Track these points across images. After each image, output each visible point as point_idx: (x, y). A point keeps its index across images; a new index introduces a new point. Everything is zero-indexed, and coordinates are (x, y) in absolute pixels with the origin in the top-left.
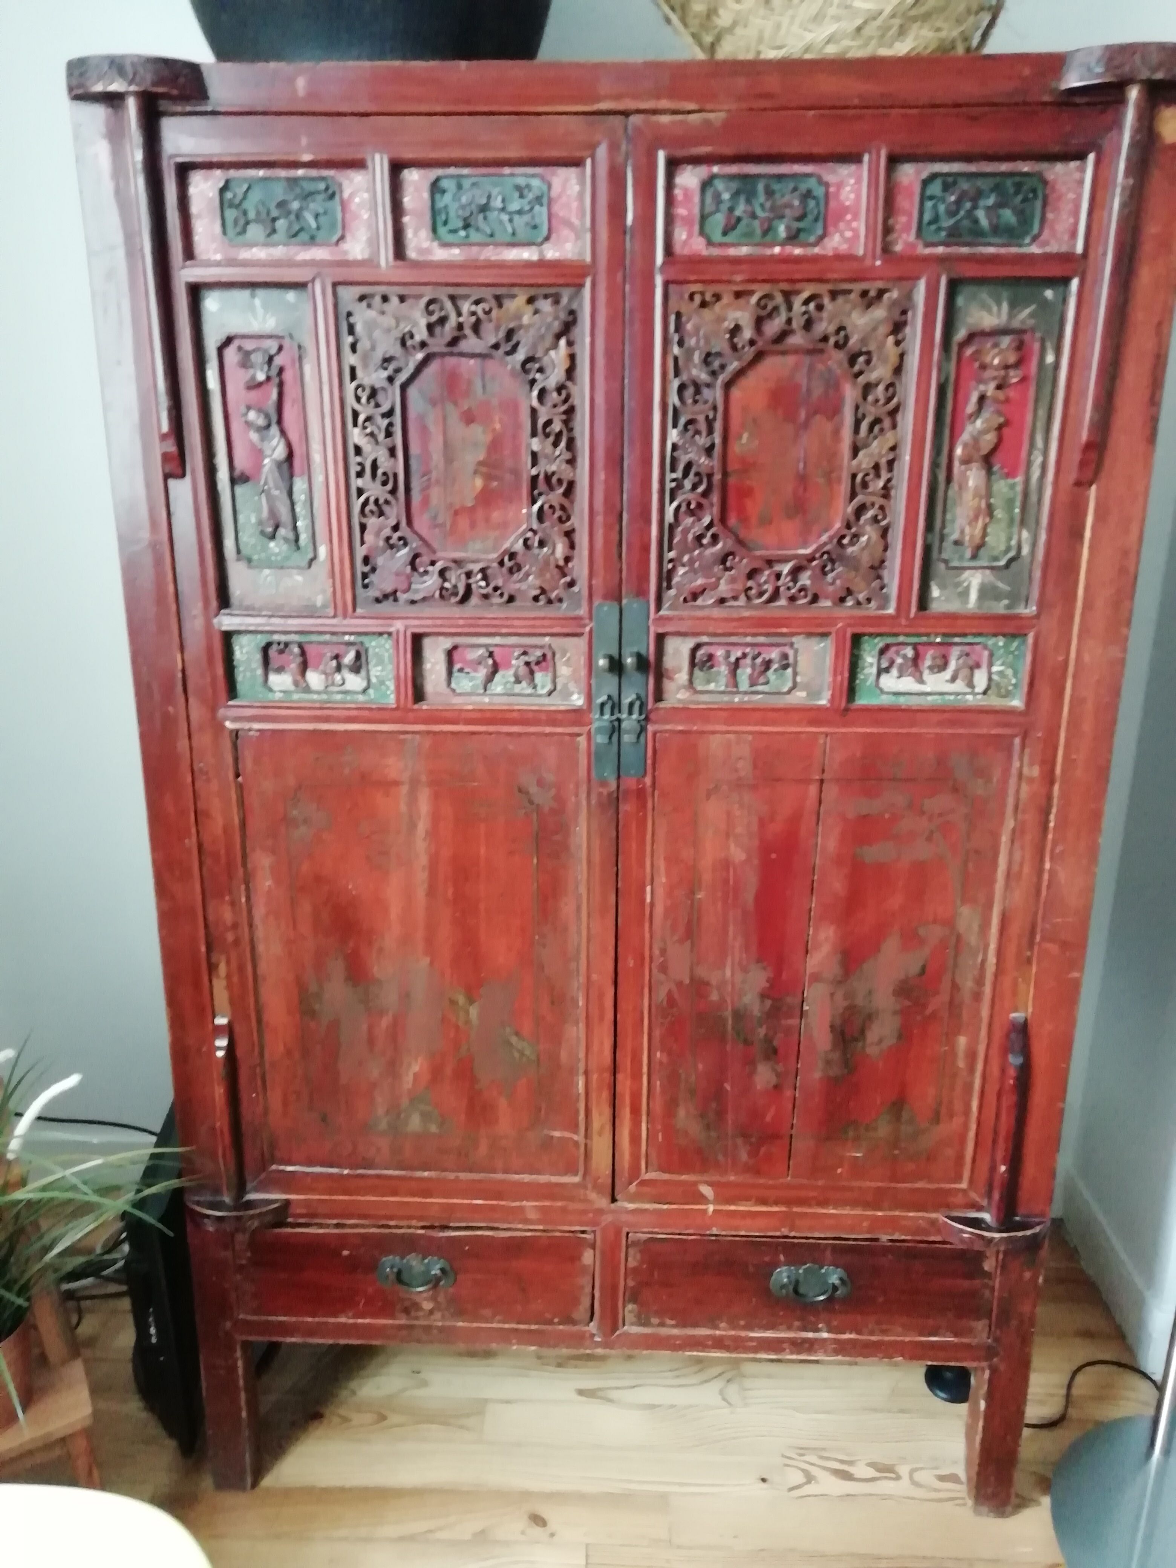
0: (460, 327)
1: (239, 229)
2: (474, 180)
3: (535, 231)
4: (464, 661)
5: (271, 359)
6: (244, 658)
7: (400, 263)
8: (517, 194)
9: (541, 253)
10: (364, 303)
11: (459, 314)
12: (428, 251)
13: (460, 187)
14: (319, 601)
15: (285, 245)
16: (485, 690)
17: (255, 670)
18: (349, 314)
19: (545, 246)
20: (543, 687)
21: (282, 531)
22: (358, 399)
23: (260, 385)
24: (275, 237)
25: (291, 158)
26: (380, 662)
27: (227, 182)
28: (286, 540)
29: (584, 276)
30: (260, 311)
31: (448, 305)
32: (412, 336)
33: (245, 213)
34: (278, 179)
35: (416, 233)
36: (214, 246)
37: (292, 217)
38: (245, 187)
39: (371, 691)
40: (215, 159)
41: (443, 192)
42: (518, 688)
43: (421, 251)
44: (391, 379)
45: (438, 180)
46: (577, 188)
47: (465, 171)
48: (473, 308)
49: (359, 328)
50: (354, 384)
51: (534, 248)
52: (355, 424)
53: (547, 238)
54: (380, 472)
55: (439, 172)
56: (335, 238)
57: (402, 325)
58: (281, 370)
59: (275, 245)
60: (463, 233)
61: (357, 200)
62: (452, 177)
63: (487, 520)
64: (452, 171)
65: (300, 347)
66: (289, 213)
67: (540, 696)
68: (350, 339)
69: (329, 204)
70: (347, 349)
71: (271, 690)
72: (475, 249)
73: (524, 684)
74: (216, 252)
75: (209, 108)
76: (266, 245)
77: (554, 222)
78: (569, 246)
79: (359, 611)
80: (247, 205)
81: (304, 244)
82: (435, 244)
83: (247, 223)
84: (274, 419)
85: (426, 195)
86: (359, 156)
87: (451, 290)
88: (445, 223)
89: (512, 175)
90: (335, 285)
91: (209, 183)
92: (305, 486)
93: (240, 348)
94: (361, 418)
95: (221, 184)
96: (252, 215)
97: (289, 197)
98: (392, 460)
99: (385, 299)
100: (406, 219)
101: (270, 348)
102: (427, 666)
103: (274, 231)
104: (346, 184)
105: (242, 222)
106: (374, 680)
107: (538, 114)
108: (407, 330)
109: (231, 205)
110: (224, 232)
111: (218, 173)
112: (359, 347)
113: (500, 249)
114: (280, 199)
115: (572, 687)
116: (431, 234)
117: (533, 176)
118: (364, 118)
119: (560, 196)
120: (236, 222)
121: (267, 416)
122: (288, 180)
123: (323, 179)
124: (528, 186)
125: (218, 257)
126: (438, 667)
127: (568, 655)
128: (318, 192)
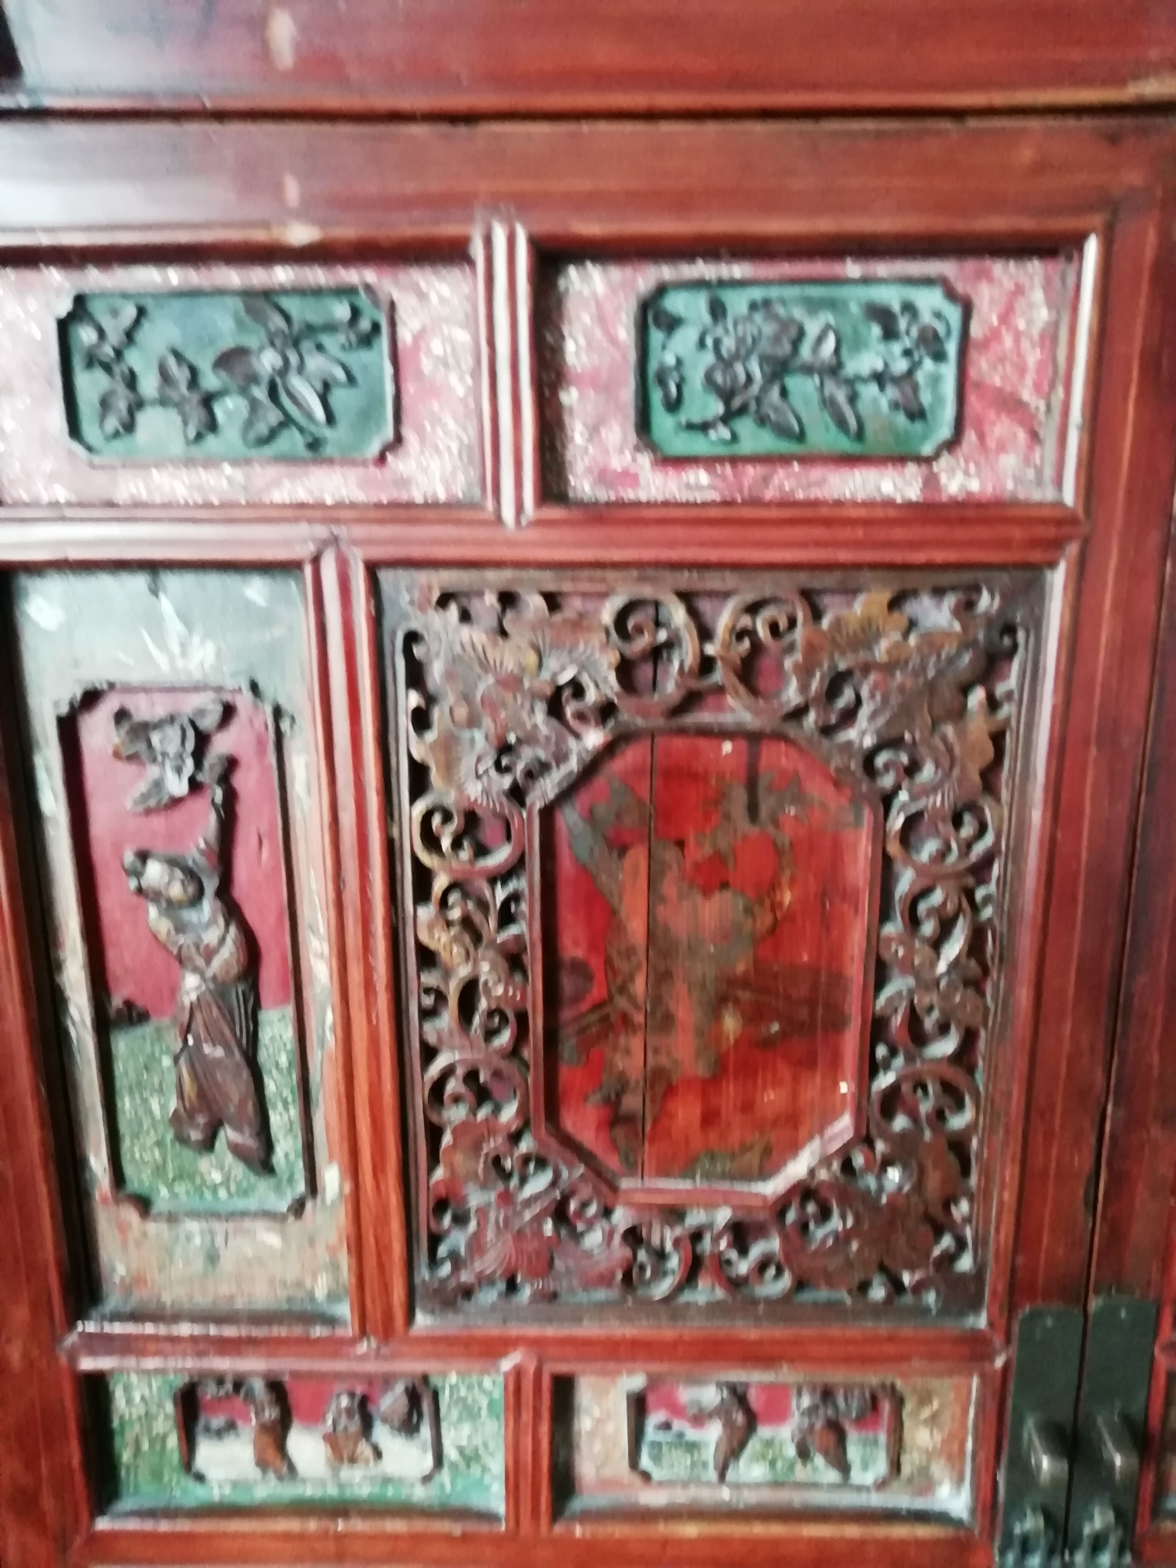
0: (706, 664)
1: (112, 423)
2: (757, 294)
3: (918, 426)
4: (677, 1410)
5: (203, 740)
6: (139, 1410)
7: (555, 512)
8: (876, 330)
9: (931, 482)
10: (453, 611)
11: (705, 634)
12: (629, 477)
13: (717, 310)
14: (321, 1289)
15: (235, 462)
16: (722, 1476)
17: (164, 1438)
18: (412, 638)
19: (945, 460)
20: (865, 1466)
21: (228, 1134)
22: (431, 840)
23: (176, 802)
24: (211, 442)
25: (259, 236)
26: (470, 1413)
27: (80, 301)
28: (237, 1150)
29: (1057, 544)
30: (174, 627)
31: (678, 615)
32: (577, 689)
33: (131, 381)
34: (220, 292)
35: (594, 430)
36: (48, 465)
37: (260, 393)
38: (129, 312)
39: (445, 1476)
40: (45, 240)
41: (672, 324)
42: (801, 1473)
43: (603, 476)
44: (517, 794)
45: (661, 290)
46: (1043, 315)
47: (738, 270)
48: (745, 621)
49: (436, 673)
50: (421, 807)
51: (912, 469)
52: (422, 893)
53: (952, 444)
54: (483, 1004)
55: (667, 272)
56: (374, 448)
57: (552, 663)
58: (231, 764)
59: (210, 463)
60: (724, 432)
61: (437, 347)
62: (700, 284)
63: (747, 1107)
64: (702, 269)
65: (278, 713)
66: (253, 378)
67: (860, 1488)
68: (414, 699)
69: (358, 359)
70: (404, 722)
71: (200, 1478)
72: (751, 472)
73: (819, 1460)
74: (52, 478)
75: (24, 102)
76: (189, 462)
77: (973, 401)
78: (1009, 462)
79: (422, 1320)
80: (134, 359)
81: (288, 460)
82: (645, 460)
83: (137, 405)
84: (211, 885)
85: (626, 334)
86: (449, 229)
87: (686, 580)
88: (674, 405)
89: (866, 281)
90: (372, 569)
91: (33, 304)
92: (289, 1033)
93: (121, 716)
94: (440, 883)
95: (64, 307)
96: (149, 385)
97: (252, 341)
98: (518, 978)
99: (508, 599)
100: (569, 397)
101: (201, 712)
102: (584, 1423)
103: (212, 425)
104: (406, 305)
105: (121, 405)
106: (451, 1453)
107: (958, 114)
108: (564, 678)
109: (92, 361)
110: (74, 429)
111: (54, 275)
112: (437, 714)
113: (816, 473)
114: (228, 343)
115: (938, 1469)
116: (633, 437)
117: (928, 281)
118: (462, 130)
119: (994, 336)
120: (105, 404)
121: (191, 874)
122: (248, 295)
123: (346, 291)
124: (909, 308)
125: (61, 494)
126: (610, 1428)
127: (936, 1404)
128: (331, 328)
